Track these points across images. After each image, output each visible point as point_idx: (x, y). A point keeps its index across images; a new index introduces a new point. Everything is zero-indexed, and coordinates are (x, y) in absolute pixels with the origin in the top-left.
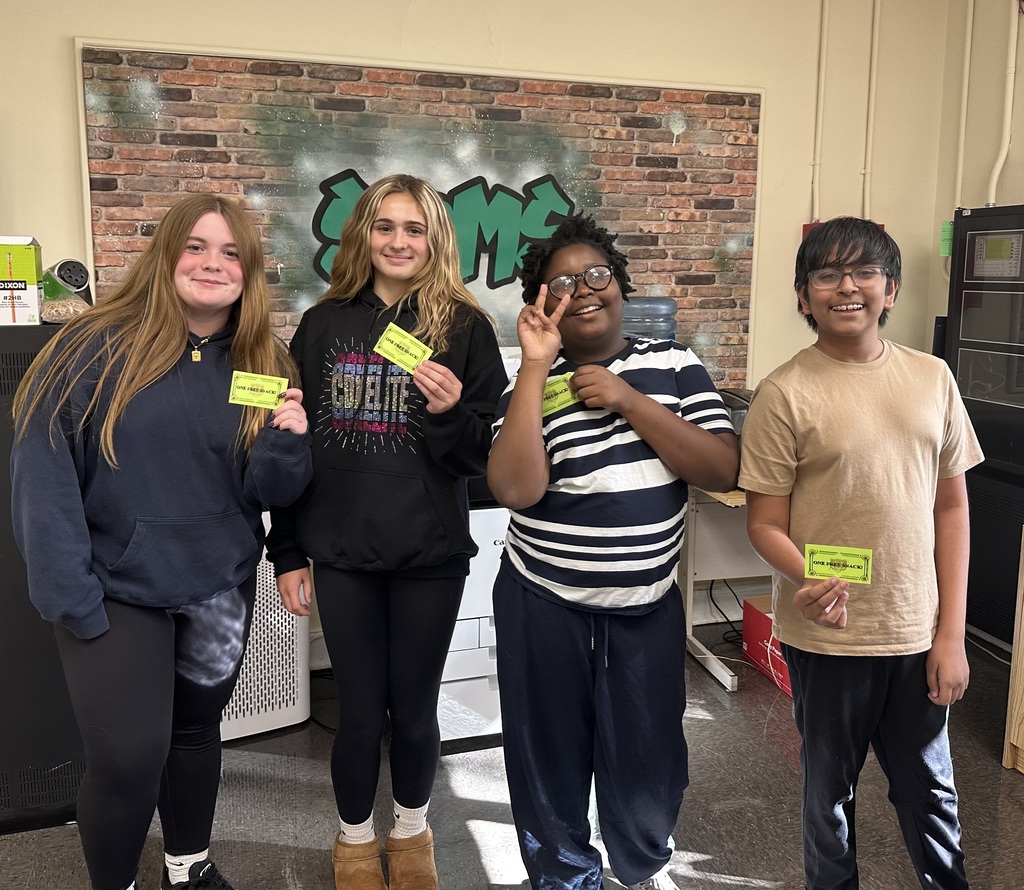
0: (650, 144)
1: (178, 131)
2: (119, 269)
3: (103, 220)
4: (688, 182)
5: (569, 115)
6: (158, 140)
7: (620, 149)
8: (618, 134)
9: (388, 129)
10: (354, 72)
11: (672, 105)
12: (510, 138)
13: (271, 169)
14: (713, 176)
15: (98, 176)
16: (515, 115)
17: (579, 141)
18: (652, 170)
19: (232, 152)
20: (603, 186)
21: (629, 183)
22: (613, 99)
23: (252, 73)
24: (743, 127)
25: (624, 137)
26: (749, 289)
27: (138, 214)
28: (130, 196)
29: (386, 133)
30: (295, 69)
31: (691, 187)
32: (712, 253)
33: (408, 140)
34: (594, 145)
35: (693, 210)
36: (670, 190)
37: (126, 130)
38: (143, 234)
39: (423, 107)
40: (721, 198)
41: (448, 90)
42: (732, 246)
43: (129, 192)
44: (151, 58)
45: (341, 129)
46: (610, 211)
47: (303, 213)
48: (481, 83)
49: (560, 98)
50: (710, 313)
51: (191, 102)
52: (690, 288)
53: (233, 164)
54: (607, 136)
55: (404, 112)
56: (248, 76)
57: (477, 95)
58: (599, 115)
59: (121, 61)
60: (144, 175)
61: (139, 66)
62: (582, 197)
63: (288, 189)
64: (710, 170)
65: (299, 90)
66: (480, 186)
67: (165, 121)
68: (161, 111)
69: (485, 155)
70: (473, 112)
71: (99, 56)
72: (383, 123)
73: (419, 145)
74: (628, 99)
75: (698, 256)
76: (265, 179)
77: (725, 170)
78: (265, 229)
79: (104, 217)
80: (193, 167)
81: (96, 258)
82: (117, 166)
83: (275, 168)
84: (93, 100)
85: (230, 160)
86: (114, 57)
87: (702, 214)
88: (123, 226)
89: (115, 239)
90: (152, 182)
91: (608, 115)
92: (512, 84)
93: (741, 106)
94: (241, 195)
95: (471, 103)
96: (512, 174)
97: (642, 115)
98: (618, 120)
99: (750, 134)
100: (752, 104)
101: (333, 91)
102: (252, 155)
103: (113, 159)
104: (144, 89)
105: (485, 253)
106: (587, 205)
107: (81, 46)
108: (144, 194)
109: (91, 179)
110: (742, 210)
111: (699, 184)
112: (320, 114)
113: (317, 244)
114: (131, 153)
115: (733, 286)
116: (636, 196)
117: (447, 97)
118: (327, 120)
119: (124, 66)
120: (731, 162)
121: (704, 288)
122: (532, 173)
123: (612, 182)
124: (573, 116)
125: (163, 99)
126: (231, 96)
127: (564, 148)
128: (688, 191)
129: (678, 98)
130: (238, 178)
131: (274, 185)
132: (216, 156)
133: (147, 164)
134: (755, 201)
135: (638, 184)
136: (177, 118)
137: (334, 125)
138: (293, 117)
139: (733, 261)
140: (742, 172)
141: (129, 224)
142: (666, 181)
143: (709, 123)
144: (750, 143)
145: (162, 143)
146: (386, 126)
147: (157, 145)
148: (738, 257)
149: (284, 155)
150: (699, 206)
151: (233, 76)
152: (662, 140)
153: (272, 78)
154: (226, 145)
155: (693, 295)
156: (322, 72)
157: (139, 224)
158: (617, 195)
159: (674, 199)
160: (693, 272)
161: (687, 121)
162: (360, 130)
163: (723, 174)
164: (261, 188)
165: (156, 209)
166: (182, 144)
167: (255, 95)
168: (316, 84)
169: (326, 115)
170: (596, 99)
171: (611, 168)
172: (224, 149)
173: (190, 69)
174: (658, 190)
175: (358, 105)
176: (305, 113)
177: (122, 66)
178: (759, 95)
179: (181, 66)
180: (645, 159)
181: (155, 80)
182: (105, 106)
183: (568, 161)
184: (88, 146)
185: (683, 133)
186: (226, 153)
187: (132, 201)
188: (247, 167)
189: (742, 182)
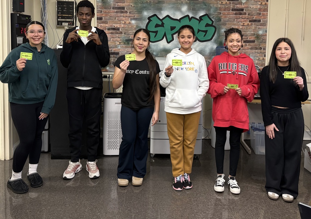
0: (236, 5)
1: (116, 6)
4: (247, 15)
6: (112, 8)
7: (227, 7)
8: (226, 3)
12: (196, 5)
13: (137, 15)
14: (254, 13)
15: (99, 17)
17: (215, 5)
18: (236, 12)
20: (222, 16)
21: (229, 15)
24: (264, 0)
25: (228, 4)
26: (266, 44)
27: (107, 25)
28: (105, 21)
29: (164, 5)
31: (248, 16)
32: (254, 34)
33: (170, 7)
34: (219, 6)
35: (248, 22)
36: (241, 17)
37: (105, 6)
38: (108, 30)
40: (257, 19)
42: (261, 32)
43: (105, 20)
45: (153, 5)
46: (224, 23)
47: (143, 25)
50: (254, 51)
52: (248, 44)
53: (128, 13)
54: (223, 3)
60: (108, 16)
62: (216, 19)
63: (140, 19)
66: (187, 17)
67: (114, 4)
68: (113, 2)
69: (189, 9)
73: (172, 7)
75: (250, 35)
76: (135, 17)
77: (258, 12)
78: (135, 29)
79: (100, 26)
80: (119, 14)
82: (103, 14)
85: (127, 13)
87: (251, 23)
88: (104, 28)
90: (110, 18)
94: (130, 21)
96: (196, 13)
99: (266, 2)
102: (133, 11)
106: (217, 21)
108: (108, 21)
109: (97, 17)
110: (263, 23)
111: (250, 16)
112: (148, 1)
114: (106, 11)
115: (261, 44)
116: (231, 19)
118: (150, 3)
120: (260, 9)
121: (252, 44)
122: (202, 13)
123: (224, 15)
127: (211, 7)
128: (247, 18)
130: (129, 17)
131: (137, 18)
132: (124, 12)
133: (109, 14)
134: (267, 20)
135: (232, 16)
136: (116, 3)
138: (142, 2)
139: (260, 37)
140: (263, 12)
142: (240, 15)
144: (266, 4)
145: (113, 9)
146: (164, 3)
147: (112, 10)
148: (262, 35)
149: (140, 11)
150: (250, 21)
152: (239, 4)
154: (127, 9)
155: (248, 46)
157: (107, 28)
158: (226, 19)
159: (243, 20)
160: (248, 39)
162: (158, 4)
163: (257, 13)
164: (134, 19)
165: (111, 24)
166: (117, 9)
169: (150, 1)
171: (224, 12)
174: (238, 17)
176: (145, 1)
180: (234, 9)
182: (101, 1)
183: (212, 11)
184: (97, 10)
185: (245, 2)
186: (127, 11)
187: (106, 22)
188: (131, 14)
189: (264, 15)
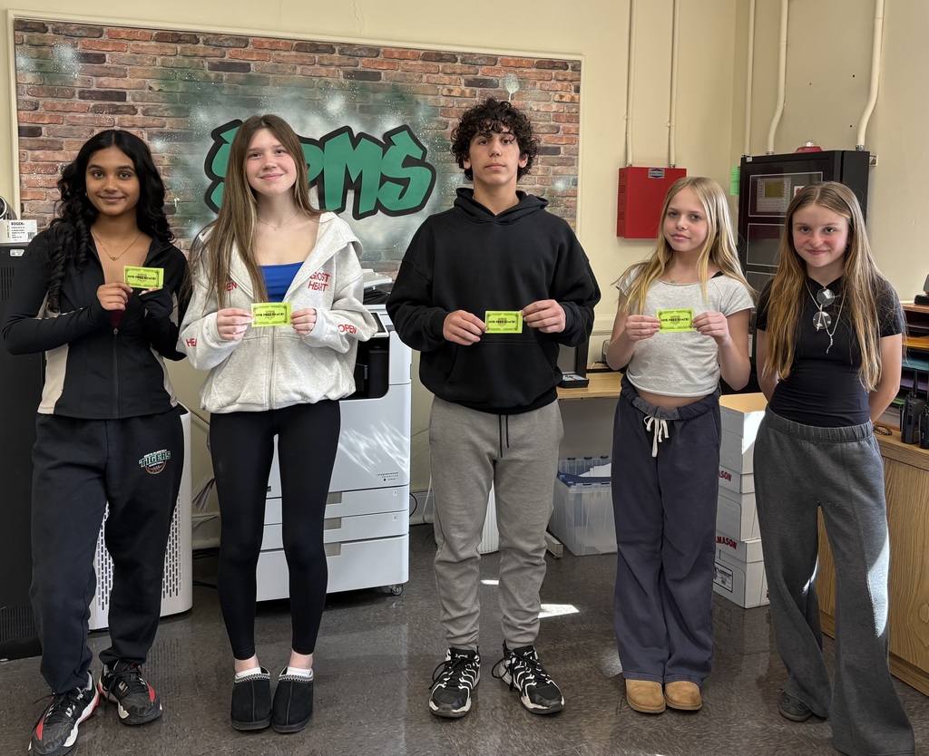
1: (94, 88)
2: (41, 202)
3: (29, 161)
5: (422, 76)
6: (77, 95)
7: (465, 105)
8: (463, 91)
9: (270, 87)
10: (242, 41)
11: (507, 69)
12: (372, 96)
13: (171, 120)
14: (542, 127)
15: (25, 125)
16: (376, 76)
17: (430, 98)
19: (139, 106)
22: (458, 63)
23: (156, 41)
24: (567, 87)
25: (468, 95)
26: (575, 221)
27: (58, 156)
28: (52, 141)
29: (268, 90)
30: (193, 38)
32: (542, 191)
33: (286, 96)
34: (442, 101)
37: (50, 87)
39: (299, 69)
40: (549, 145)
41: (320, 55)
42: (560, 186)
43: (51, 138)
44: (72, 28)
45: (230, 87)
47: (197, 156)
48: (348, 50)
49: (414, 63)
51: (105, 64)
53: (139, 115)
54: (454, 94)
55: (283, 73)
56: (153, 43)
57: (345, 60)
58: (446, 77)
59: (46, 30)
60: (65, 124)
61: (61, 34)
62: (433, 144)
63: (185, 136)
64: (541, 123)
65: (195, 55)
66: (346, 134)
67: (83, 80)
69: (350, 109)
70: (341, 73)
71: (29, 26)
72: (265, 82)
73: (296, 100)
74: (471, 64)
76: (166, 128)
77: (552, 123)
79: (29, 159)
80: (106, 118)
81: (22, 193)
82: (42, 116)
83: (174, 119)
84: (22, 62)
85: (137, 112)
86: (41, 27)
88: (46, 166)
89: (39, 177)
90: (71, 130)
91: (454, 77)
92: (374, 51)
93: (564, 70)
95: (339, 66)
96: (373, 124)
97: (483, 77)
98: (463, 81)
99: (573, 93)
100: (573, 68)
101: (224, 56)
102: (155, 108)
103: (38, 110)
104: (66, 53)
105: (351, 189)
106: (438, 150)
107: (14, 18)
108: (64, 140)
109: (20, 128)
110: (567, 156)
112: (213, 75)
113: (209, 182)
114: (54, 106)
117: (319, 61)
118: (219, 80)
119: (50, 34)
120: (557, 116)
122: (390, 124)
124: (425, 77)
125: (82, 62)
126: (138, 60)
127: (418, 103)
129: (512, 63)
130: (144, 127)
131: (174, 133)
132: (125, 109)
133: (68, 115)
134: (577, 149)
136: (94, 78)
137: (224, 84)
138: (190, 77)
139: (560, 198)
140: (567, 125)
141: (52, 165)
143: (538, 84)
144: (573, 100)
145: (81, 98)
146: (268, 84)
147: (76, 99)
148: (565, 195)
149: (182, 107)
151: (141, 43)
153: (173, 45)
154: (134, 100)
156: (215, 40)
161: (520, 83)
162: (246, 87)
163: (551, 126)
164: (162, 135)
166: (97, 99)
167: (159, 59)
168: (210, 50)
169: (218, 75)
170: (444, 64)
172: (132, 103)
173: (105, 37)
175: (246, 67)
176: (200, 74)
177: (47, 34)
178: (579, 61)
179: (98, 35)
181: (75, 46)
182: (33, 67)
183: (421, 115)
184: (17, 100)
185: (517, 92)
186: (133, 107)
187: (54, 146)
188: (152, 118)
189: (567, 133)
